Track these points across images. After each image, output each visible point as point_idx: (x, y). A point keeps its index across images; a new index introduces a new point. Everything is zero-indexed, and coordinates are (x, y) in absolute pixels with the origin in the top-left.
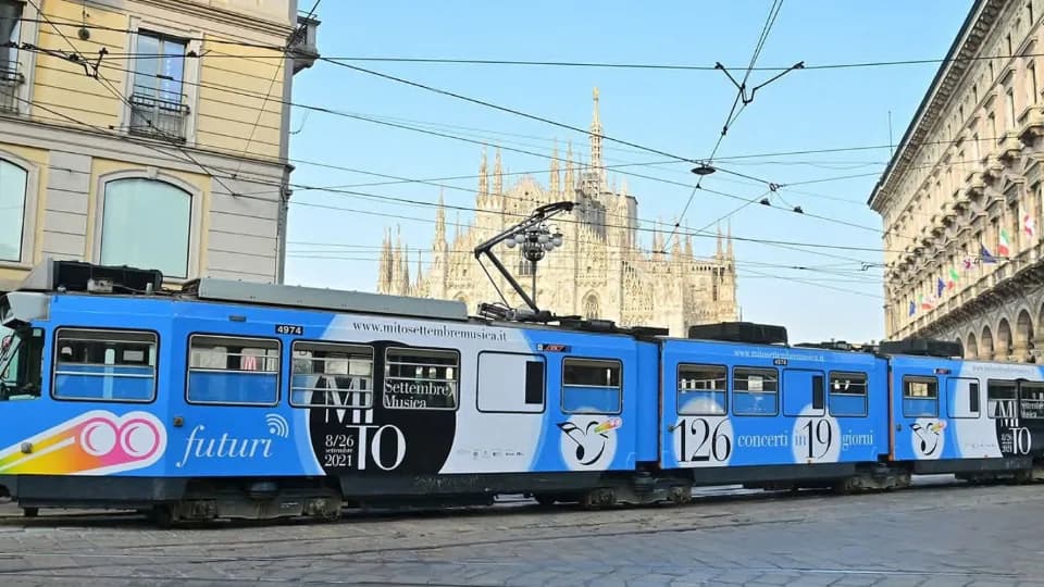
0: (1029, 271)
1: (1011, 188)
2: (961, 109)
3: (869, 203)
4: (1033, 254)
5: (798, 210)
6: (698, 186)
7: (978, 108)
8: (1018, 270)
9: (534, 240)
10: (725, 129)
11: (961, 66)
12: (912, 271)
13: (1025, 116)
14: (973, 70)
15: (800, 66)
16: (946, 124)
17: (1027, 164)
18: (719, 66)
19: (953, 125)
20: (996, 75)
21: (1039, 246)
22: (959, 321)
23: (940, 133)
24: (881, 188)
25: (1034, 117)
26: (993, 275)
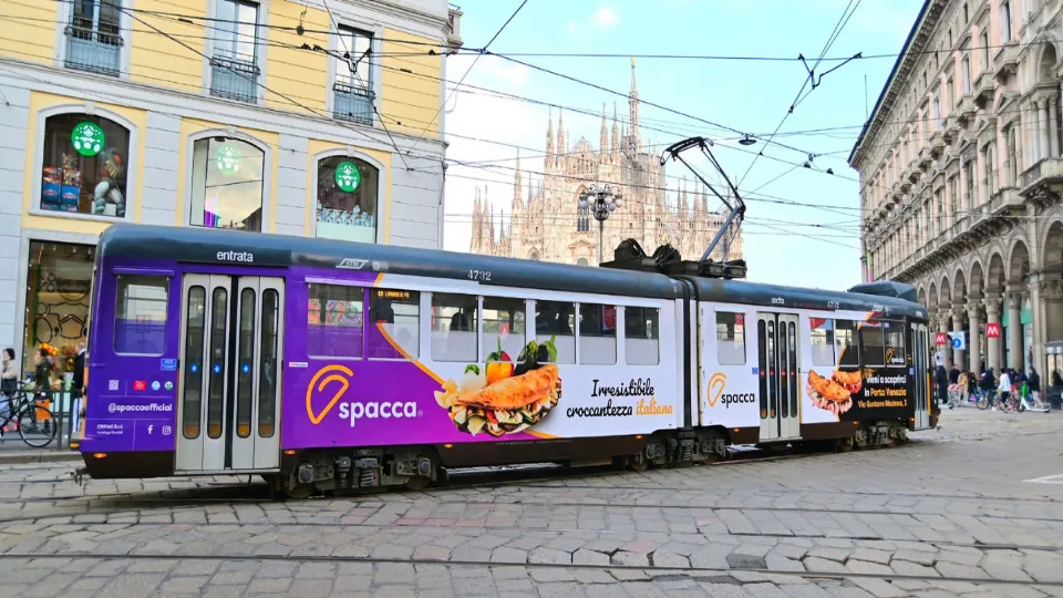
0: (981, 226)
1: (968, 147)
2: (925, 74)
3: (849, 161)
4: (985, 210)
5: (830, 172)
6: (761, 154)
7: (940, 73)
8: (972, 225)
9: (601, 201)
10: (792, 108)
11: (926, 34)
12: (883, 225)
13: (978, 82)
14: (935, 38)
15: (858, 56)
16: (913, 87)
17: (981, 126)
18: (801, 58)
19: (918, 88)
20: (955, 41)
21: (990, 202)
22: (923, 272)
23: (908, 95)
24: (858, 148)
25: (987, 82)
26: (951, 229)
